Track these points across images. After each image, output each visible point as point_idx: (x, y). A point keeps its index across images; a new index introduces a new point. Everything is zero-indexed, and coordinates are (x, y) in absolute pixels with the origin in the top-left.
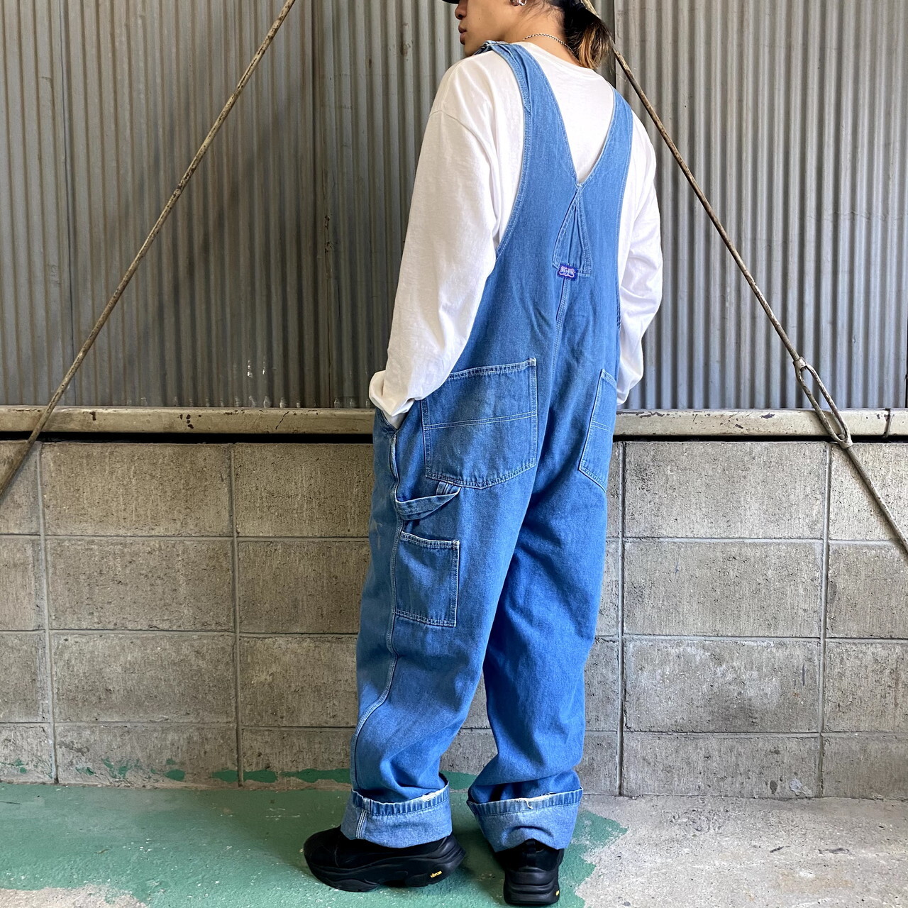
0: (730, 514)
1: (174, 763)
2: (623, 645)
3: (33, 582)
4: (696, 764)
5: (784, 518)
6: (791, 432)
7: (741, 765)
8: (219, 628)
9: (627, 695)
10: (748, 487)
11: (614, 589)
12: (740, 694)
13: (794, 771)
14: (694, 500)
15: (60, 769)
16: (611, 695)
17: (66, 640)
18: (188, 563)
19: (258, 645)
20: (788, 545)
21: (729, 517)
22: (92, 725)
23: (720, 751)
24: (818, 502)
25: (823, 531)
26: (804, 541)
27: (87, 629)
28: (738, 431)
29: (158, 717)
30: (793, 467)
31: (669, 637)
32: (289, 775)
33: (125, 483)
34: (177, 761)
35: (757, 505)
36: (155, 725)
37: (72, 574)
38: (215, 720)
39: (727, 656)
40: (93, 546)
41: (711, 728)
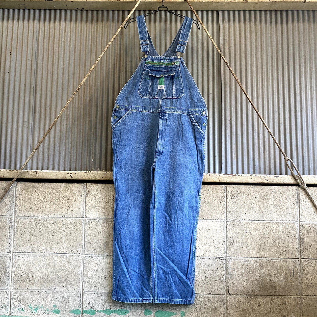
0: (265, 212)
1: (56, 306)
2: (227, 261)
3: (9, 234)
4: (255, 308)
5: (284, 213)
6: (285, 182)
7: (272, 309)
8: (77, 253)
9: (229, 280)
10: (271, 202)
11: (224, 239)
12: (270, 280)
13: (292, 311)
14: (251, 206)
15: (12, 309)
16: (223, 280)
17: (19, 257)
18: (67, 228)
19: (91, 259)
20: (286, 223)
21: (264, 213)
22: (26, 291)
23: (264, 303)
24: (295, 207)
25: (298, 218)
26: (292, 222)
27: (27, 252)
28: (266, 182)
29: (51, 287)
30: (286, 195)
31: (244, 258)
32: (100, 311)
33: (46, 197)
34: (58, 305)
35: (274, 209)
36: (50, 291)
37: (23, 231)
38: (73, 289)
39: (265, 265)
40: (32, 221)
41: (260, 294)
